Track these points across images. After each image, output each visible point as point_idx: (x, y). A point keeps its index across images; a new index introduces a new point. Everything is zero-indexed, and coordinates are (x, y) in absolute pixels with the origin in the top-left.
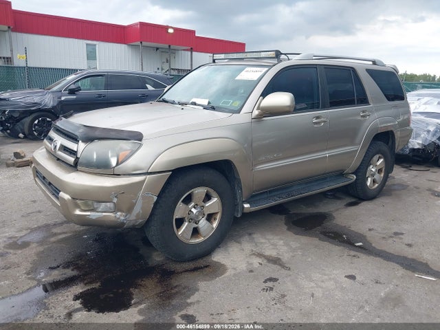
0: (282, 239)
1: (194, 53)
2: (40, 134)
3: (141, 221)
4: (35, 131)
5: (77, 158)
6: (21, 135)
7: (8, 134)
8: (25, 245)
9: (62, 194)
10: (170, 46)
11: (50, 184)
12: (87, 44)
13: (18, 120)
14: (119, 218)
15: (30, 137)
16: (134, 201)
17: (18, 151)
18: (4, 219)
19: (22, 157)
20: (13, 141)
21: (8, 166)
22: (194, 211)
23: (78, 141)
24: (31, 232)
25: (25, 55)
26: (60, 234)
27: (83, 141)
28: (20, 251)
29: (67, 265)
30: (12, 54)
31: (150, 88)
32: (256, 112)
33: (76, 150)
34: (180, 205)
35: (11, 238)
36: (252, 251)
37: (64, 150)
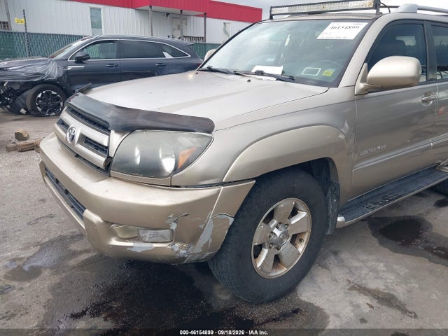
0: (381, 262)
1: (207, 19)
2: (44, 110)
3: (208, 253)
4: (39, 106)
5: (109, 157)
6: (23, 111)
7: (9, 110)
8: (35, 273)
9: (87, 213)
10: (181, 11)
11: (67, 192)
12: (91, 8)
13: (19, 93)
14: (178, 252)
15: (33, 113)
16: (202, 226)
17: (20, 130)
18: (5, 228)
19: (25, 139)
20: (14, 117)
21: (9, 150)
22: (277, 232)
23: (110, 131)
24: (41, 249)
25: (23, 19)
26: (81, 253)
27: (117, 131)
28: (28, 285)
29: (96, 310)
30: (9, 18)
31: (168, 56)
32: (361, 86)
33: (106, 145)
34: (261, 226)
35: (14, 260)
36: (350, 282)
37: (86, 142)
